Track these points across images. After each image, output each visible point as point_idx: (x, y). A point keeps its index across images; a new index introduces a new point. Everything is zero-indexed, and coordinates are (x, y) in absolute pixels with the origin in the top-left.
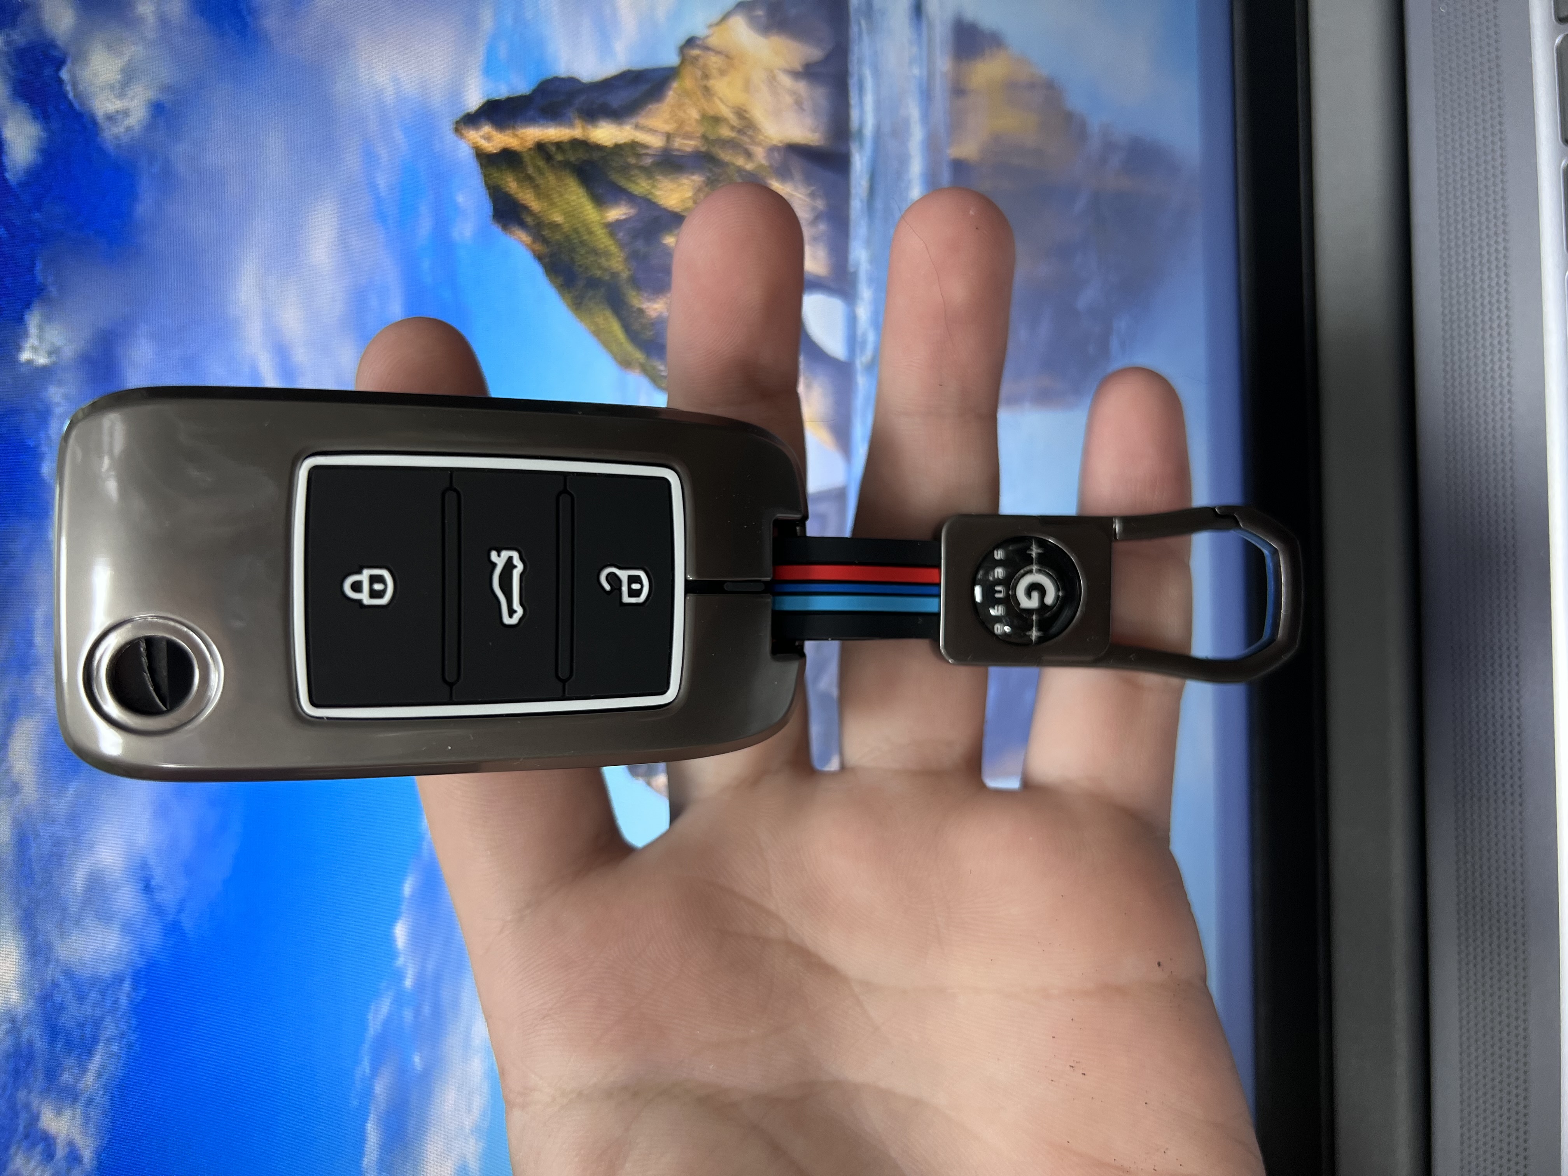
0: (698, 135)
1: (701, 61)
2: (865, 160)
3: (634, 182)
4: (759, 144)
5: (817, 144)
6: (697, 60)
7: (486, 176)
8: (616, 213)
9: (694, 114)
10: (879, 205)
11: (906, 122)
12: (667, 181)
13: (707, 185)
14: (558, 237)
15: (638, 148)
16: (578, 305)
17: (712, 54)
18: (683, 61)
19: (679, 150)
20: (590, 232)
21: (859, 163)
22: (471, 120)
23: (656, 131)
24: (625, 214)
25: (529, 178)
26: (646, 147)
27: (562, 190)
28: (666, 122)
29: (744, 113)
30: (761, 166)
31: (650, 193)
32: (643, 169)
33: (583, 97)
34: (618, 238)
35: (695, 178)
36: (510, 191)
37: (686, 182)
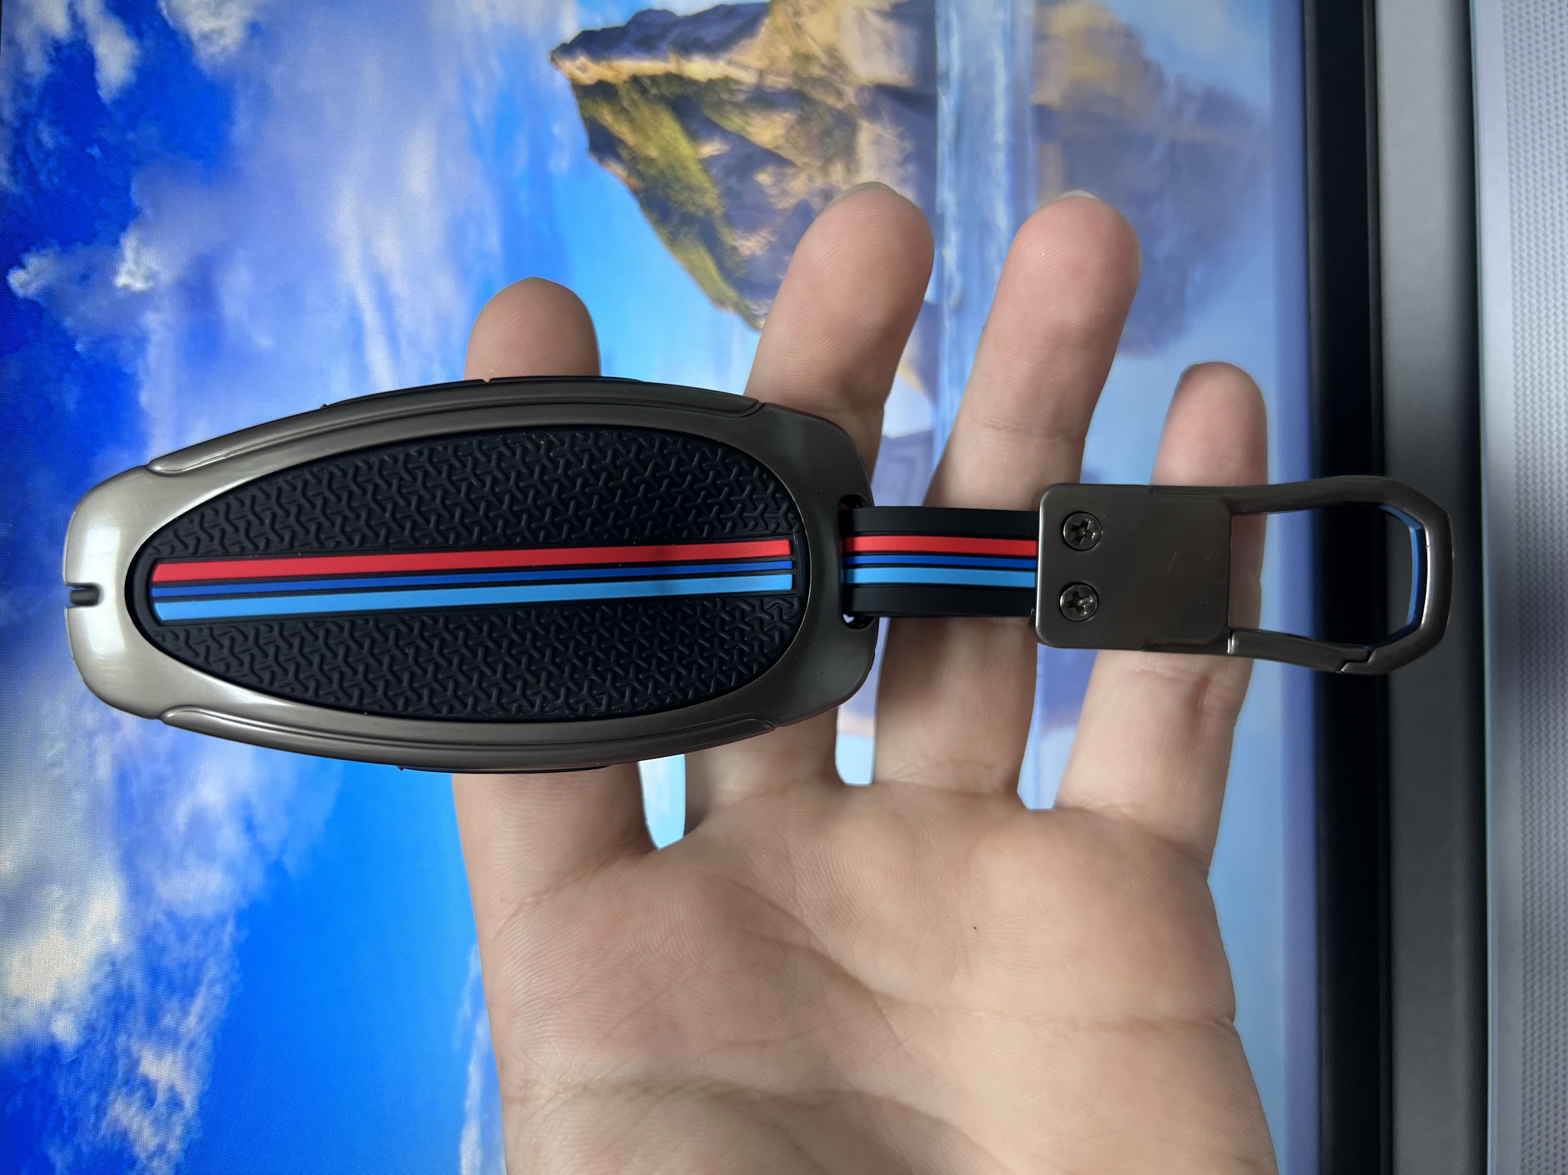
0: (790, 72)
2: (952, 101)
3: (728, 118)
4: (850, 83)
5: (905, 85)
7: (582, 108)
8: (711, 149)
9: (785, 51)
12: (759, 118)
13: (799, 124)
14: (652, 172)
15: (731, 84)
16: (672, 241)
19: (771, 87)
20: (685, 168)
21: (947, 104)
22: (567, 50)
23: (749, 67)
24: (719, 150)
25: (624, 111)
26: (737, 82)
27: (657, 124)
28: (758, 59)
29: (835, 52)
30: (850, 105)
31: (744, 129)
32: (736, 105)
33: (677, 31)
34: (711, 174)
35: (787, 115)
36: (606, 124)
37: (779, 119)
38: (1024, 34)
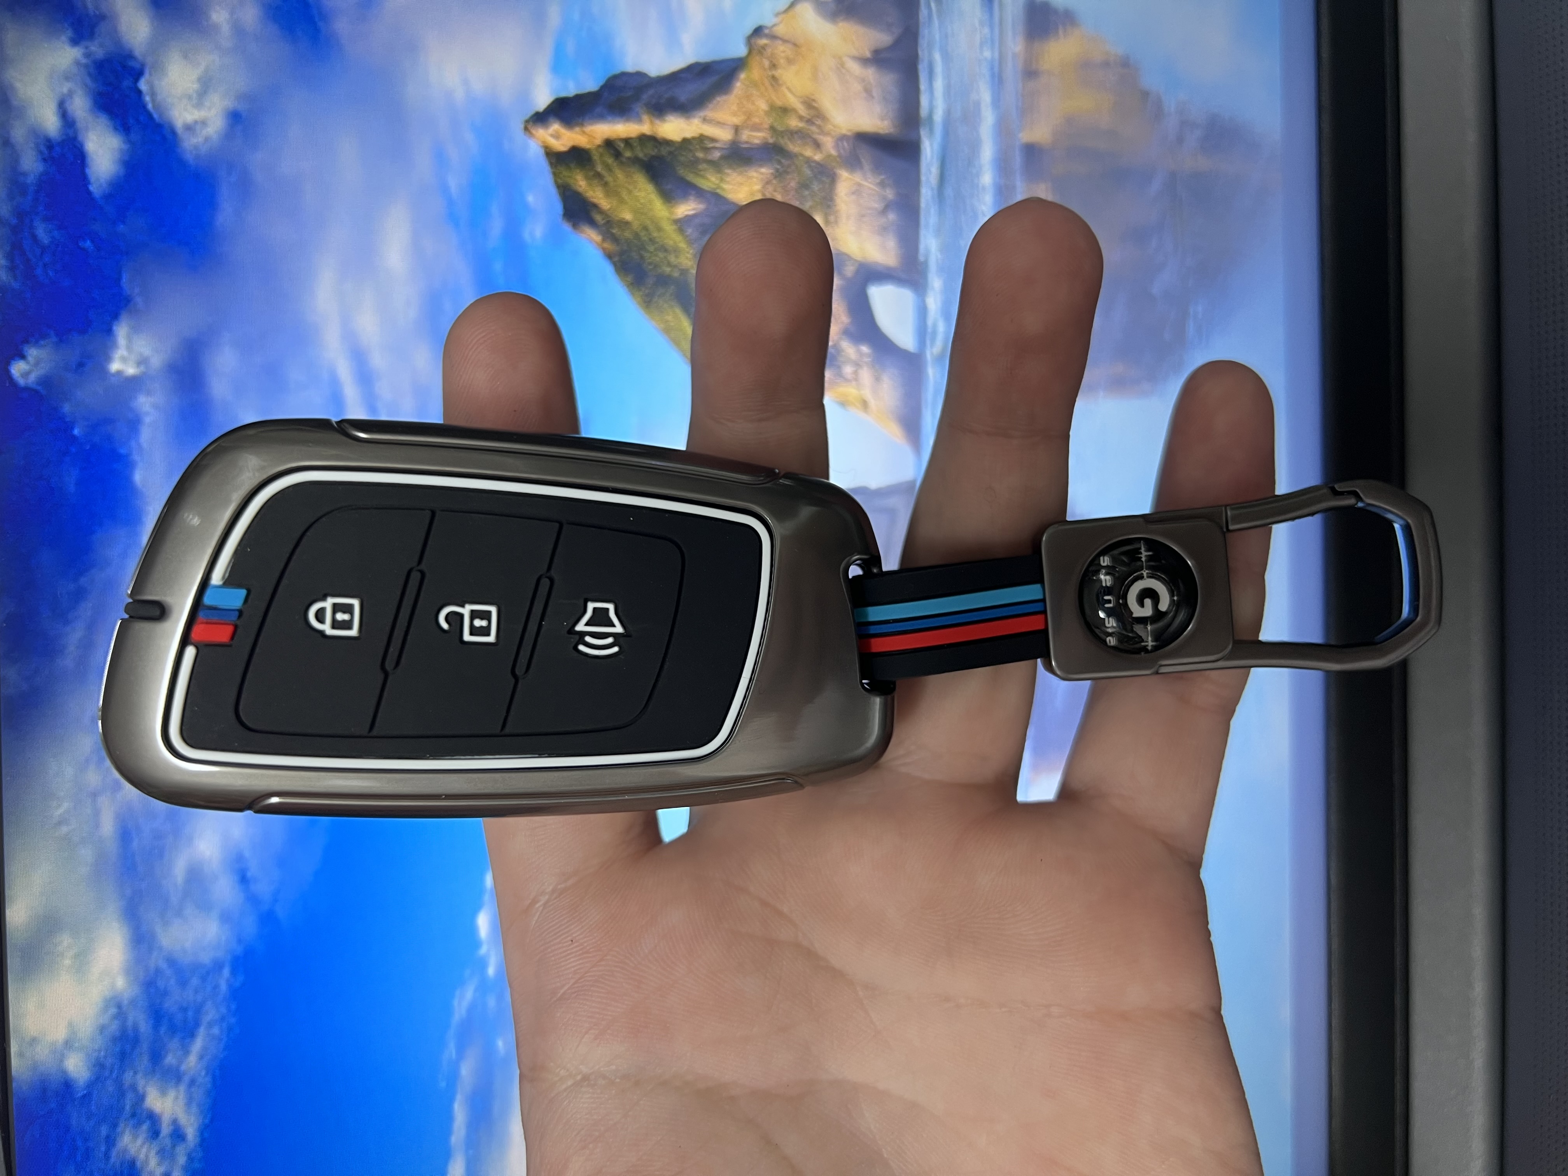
0: (766, 126)
1: (769, 50)
2: (936, 146)
3: (703, 177)
4: (828, 134)
5: (887, 132)
6: (765, 50)
7: (554, 174)
8: (686, 208)
9: (763, 106)
10: (949, 192)
11: (978, 104)
12: (735, 174)
13: (776, 177)
14: (627, 234)
15: (705, 142)
16: (648, 303)
17: (780, 42)
18: (750, 52)
19: (747, 143)
20: (659, 229)
21: (929, 149)
22: (540, 118)
23: (724, 124)
24: (694, 209)
25: (598, 176)
26: (713, 140)
27: (631, 187)
28: (734, 114)
29: (813, 102)
30: (830, 156)
31: (719, 187)
32: (711, 163)
33: (651, 92)
34: (688, 233)
35: (763, 170)
36: (580, 190)
37: (755, 174)
38: (1010, 72)
